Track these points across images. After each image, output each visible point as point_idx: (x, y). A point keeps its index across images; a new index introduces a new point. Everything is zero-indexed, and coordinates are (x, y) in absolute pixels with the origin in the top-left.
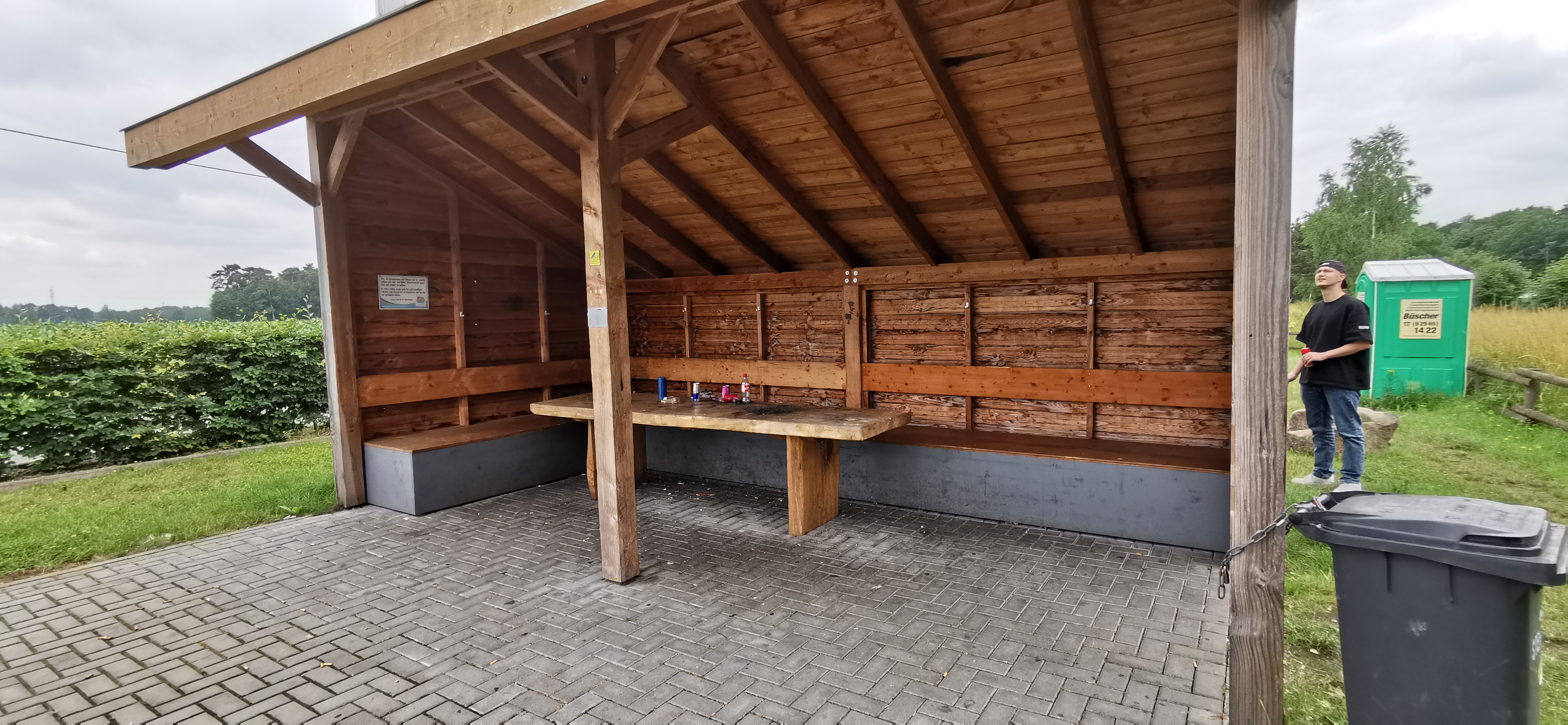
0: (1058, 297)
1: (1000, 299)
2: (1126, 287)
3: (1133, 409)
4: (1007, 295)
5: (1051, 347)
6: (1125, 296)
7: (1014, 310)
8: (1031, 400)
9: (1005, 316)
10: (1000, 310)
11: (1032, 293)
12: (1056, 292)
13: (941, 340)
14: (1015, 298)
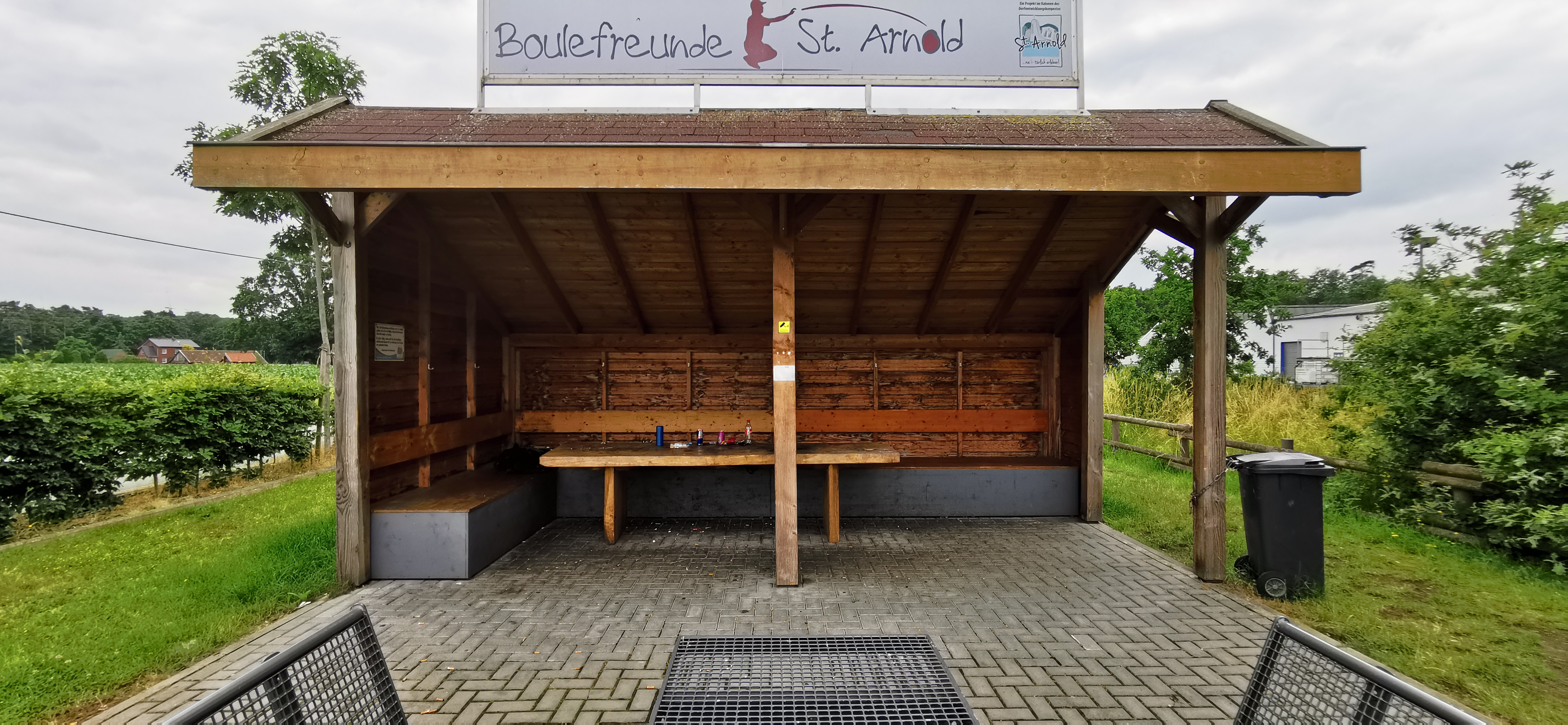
0: (937, 361)
1: (897, 361)
2: (978, 355)
3: (984, 436)
4: (902, 358)
5: (932, 396)
6: (979, 361)
7: (907, 369)
8: (918, 433)
9: (901, 374)
10: (897, 369)
11: (919, 358)
12: (934, 358)
13: (854, 390)
14: (907, 361)
